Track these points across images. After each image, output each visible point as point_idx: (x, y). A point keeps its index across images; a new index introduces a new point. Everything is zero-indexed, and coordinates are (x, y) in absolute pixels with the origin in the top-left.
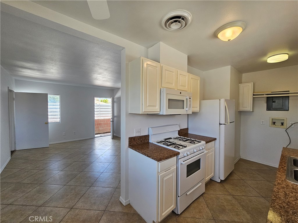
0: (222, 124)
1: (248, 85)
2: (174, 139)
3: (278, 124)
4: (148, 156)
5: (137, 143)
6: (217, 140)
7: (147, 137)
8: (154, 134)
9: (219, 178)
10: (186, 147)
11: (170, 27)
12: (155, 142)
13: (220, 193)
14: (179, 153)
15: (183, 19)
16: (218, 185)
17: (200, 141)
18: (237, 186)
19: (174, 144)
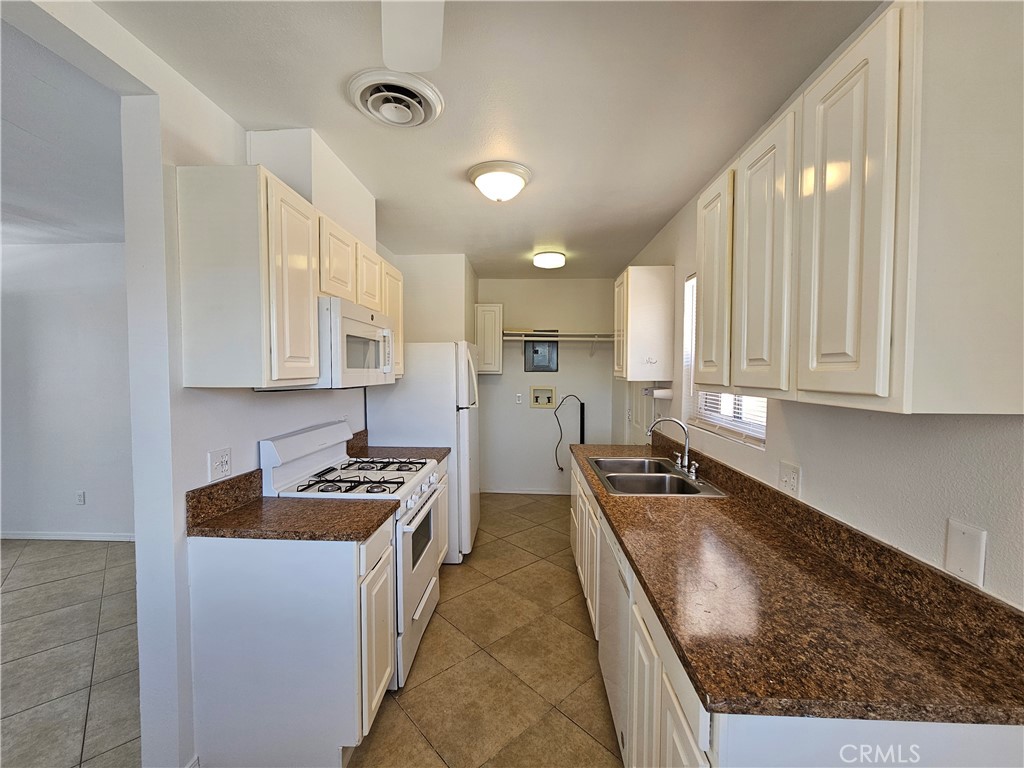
0: (462, 408)
1: (492, 309)
2: (344, 469)
3: (543, 400)
4: (313, 537)
5: (221, 509)
6: (453, 452)
7: (254, 478)
8: (285, 461)
9: (460, 552)
10: (402, 483)
11: (377, 110)
12: (288, 490)
13: (471, 586)
14: (397, 504)
15: (420, 103)
16: (459, 570)
17: (423, 461)
18: (496, 557)
19: (360, 483)
